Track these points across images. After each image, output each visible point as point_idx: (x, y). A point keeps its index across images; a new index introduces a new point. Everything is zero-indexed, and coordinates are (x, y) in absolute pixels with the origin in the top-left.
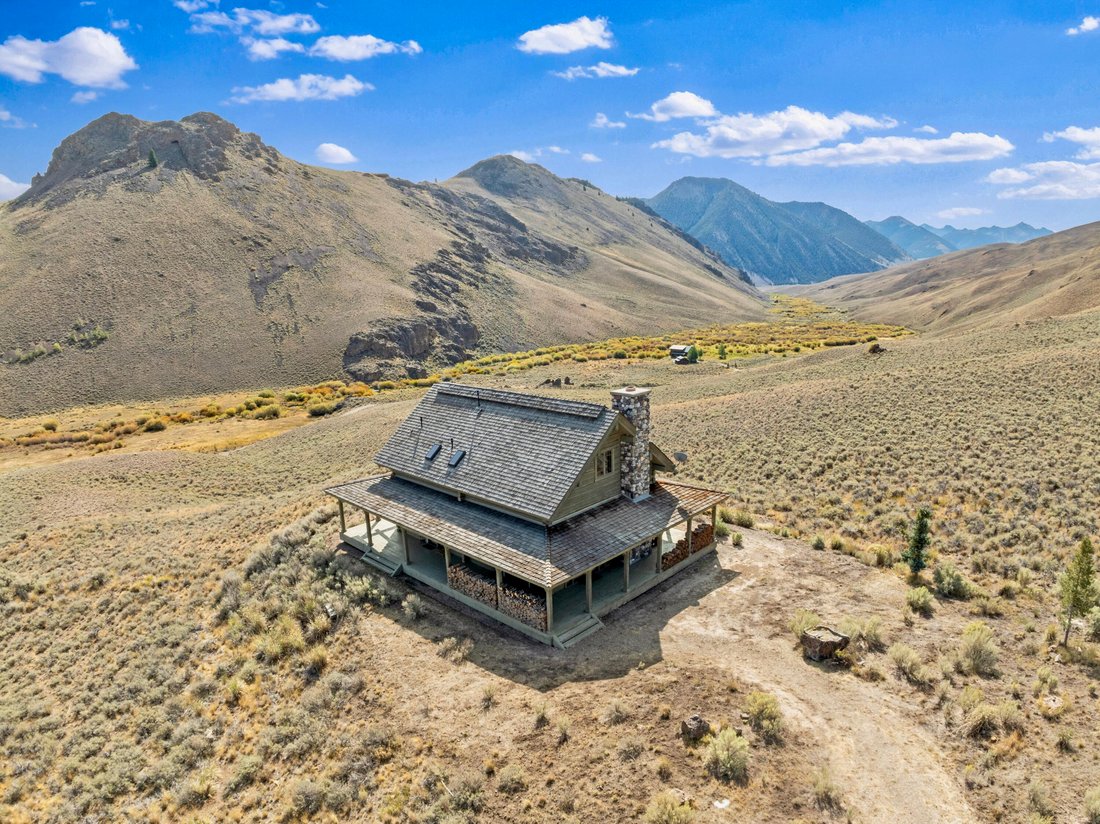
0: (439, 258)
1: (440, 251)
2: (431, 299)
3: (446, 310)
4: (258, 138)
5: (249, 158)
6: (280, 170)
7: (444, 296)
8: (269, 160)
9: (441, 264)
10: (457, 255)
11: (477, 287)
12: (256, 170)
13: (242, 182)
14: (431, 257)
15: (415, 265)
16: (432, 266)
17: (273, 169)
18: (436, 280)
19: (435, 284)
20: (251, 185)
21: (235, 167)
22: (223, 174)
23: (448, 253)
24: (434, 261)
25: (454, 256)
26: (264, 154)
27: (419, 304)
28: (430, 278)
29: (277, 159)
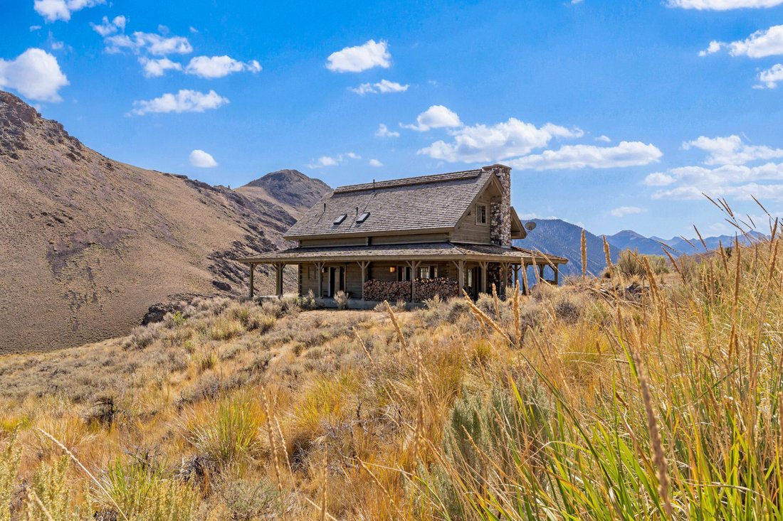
0: (234, 248)
1: (235, 242)
2: (226, 281)
3: (240, 290)
4: (61, 127)
5: (52, 143)
6: (83, 158)
7: (237, 278)
8: (72, 148)
9: (235, 253)
10: (251, 247)
11: (267, 274)
12: (58, 154)
13: (42, 163)
14: (226, 246)
15: (212, 252)
16: (227, 254)
17: (76, 156)
18: (231, 266)
19: (230, 269)
20: (53, 167)
21: (35, 148)
22: (21, 152)
23: (242, 245)
24: (230, 250)
25: (247, 248)
26: (66, 141)
27: (215, 283)
28: (224, 262)
29: (80, 149)
